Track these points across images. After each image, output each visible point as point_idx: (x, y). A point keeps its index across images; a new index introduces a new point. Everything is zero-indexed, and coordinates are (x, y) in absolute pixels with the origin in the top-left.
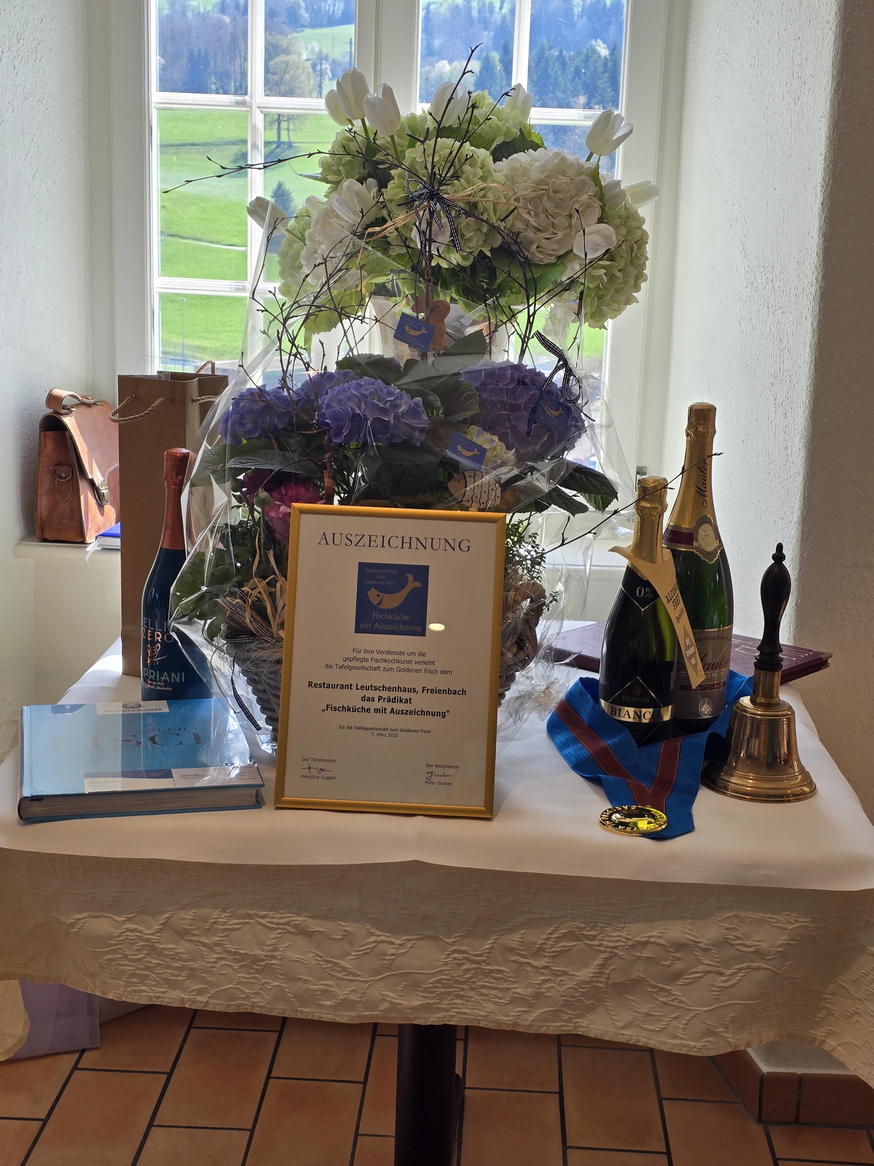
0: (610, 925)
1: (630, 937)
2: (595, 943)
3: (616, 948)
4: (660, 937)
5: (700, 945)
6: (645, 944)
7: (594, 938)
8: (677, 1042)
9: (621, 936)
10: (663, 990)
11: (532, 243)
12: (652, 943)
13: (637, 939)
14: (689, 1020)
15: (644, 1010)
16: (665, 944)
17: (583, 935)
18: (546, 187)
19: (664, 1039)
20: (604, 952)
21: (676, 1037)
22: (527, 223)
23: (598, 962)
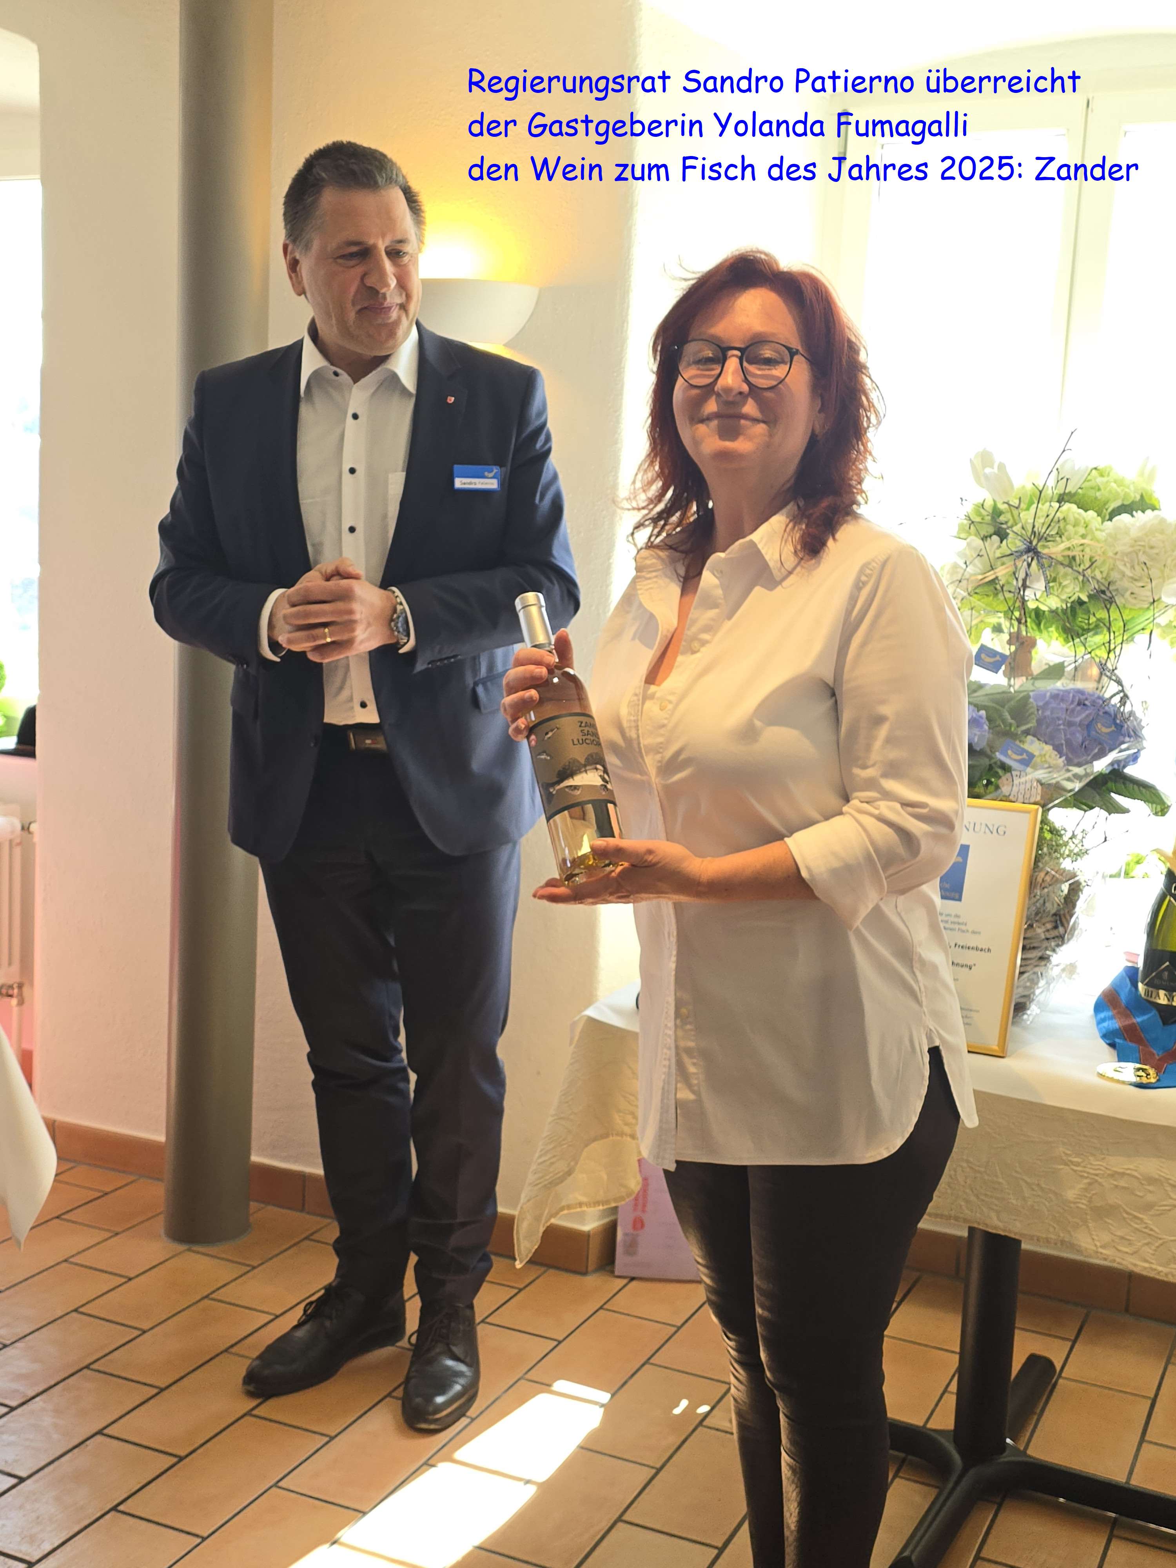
0: (1093, 1155)
1: (1108, 1167)
2: (1079, 1168)
3: (1097, 1175)
4: (1136, 1171)
5: (1171, 1182)
6: (1123, 1174)
7: (1078, 1164)
8: (1146, 1265)
9: (1101, 1166)
10: (1136, 1217)
11: (1127, 590)
12: (1128, 1174)
13: (1115, 1169)
14: (1158, 1247)
15: (1119, 1233)
16: (1139, 1176)
17: (1070, 1161)
18: (1143, 543)
19: (1134, 1261)
20: (1086, 1178)
21: (1146, 1261)
22: (1123, 575)
23: (1082, 1186)
